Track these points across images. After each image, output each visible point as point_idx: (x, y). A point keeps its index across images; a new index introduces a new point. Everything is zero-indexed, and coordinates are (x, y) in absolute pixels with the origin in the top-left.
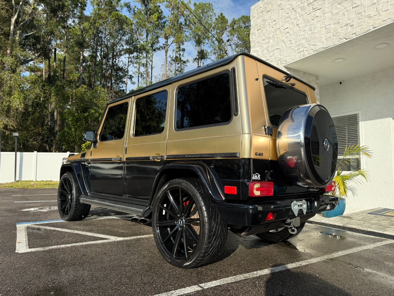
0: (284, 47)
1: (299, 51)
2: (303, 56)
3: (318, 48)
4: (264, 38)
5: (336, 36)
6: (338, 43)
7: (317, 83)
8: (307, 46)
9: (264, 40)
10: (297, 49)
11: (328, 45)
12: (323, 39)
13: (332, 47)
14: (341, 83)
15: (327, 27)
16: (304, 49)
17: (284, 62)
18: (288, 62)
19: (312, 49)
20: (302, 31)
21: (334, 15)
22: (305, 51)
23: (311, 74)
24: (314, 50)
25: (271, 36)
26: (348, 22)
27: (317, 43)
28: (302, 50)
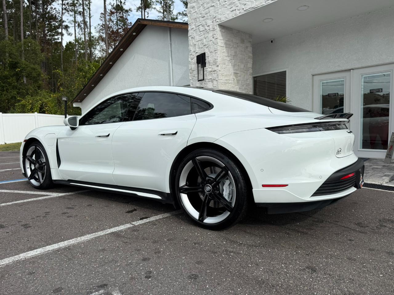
0: (218, 5)
1: (231, 10)
2: (235, 15)
3: (248, 7)
7: (250, 41)
8: (239, 5)
10: (229, 8)
11: (257, 5)
13: (260, 7)
14: (272, 42)
16: (236, 8)
17: (218, 20)
18: (222, 20)
19: (243, 9)
22: (237, 10)
23: (245, 33)
24: (244, 9)
27: (247, 3)
28: (234, 9)
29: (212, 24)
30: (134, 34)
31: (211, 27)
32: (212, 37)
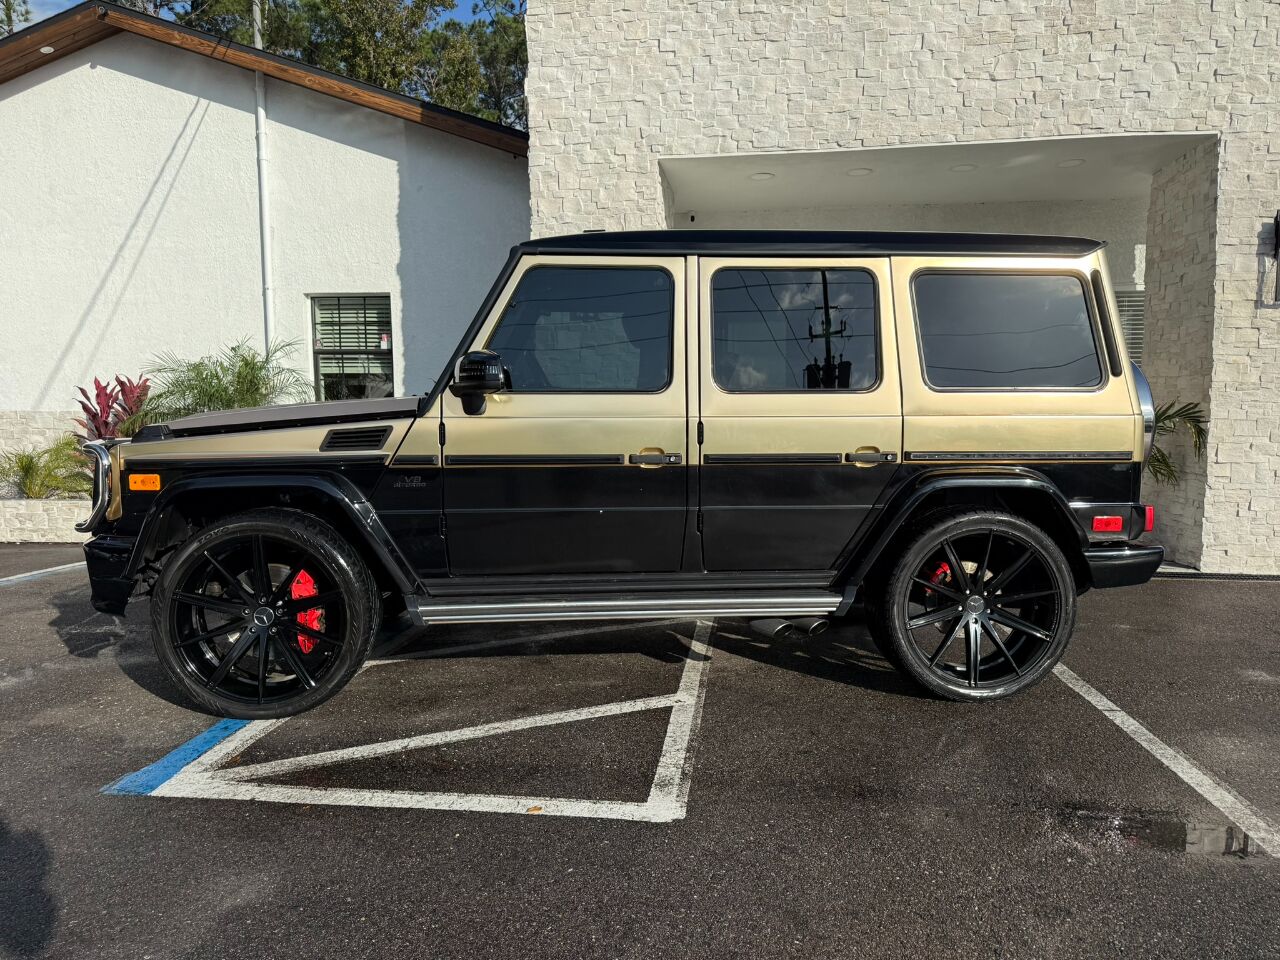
0: (661, 104)
1: (708, 131)
2: (722, 151)
3: (768, 142)
4: (585, 48)
5: (816, 130)
6: (819, 149)
8: (737, 125)
9: (583, 54)
10: (702, 125)
11: (797, 145)
12: (783, 124)
13: (803, 152)
14: (693, 219)
15: (792, 97)
16: (727, 133)
17: (660, 148)
18: (673, 152)
19: (752, 142)
20: (720, 78)
21: (811, 73)
22: (729, 139)
24: (755, 145)
25: (614, 52)
26: (848, 106)
27: (766, 129)
28: (721, 134)
29: (635, 152)
30: (47, 50)
31: (631, 160)
32: (632, 191)
